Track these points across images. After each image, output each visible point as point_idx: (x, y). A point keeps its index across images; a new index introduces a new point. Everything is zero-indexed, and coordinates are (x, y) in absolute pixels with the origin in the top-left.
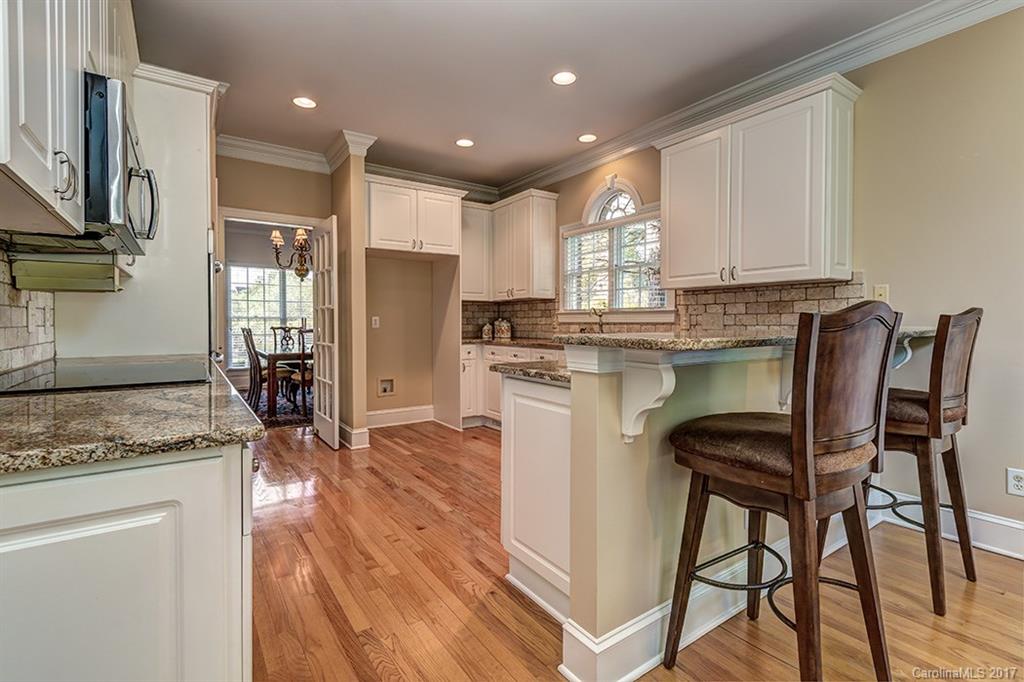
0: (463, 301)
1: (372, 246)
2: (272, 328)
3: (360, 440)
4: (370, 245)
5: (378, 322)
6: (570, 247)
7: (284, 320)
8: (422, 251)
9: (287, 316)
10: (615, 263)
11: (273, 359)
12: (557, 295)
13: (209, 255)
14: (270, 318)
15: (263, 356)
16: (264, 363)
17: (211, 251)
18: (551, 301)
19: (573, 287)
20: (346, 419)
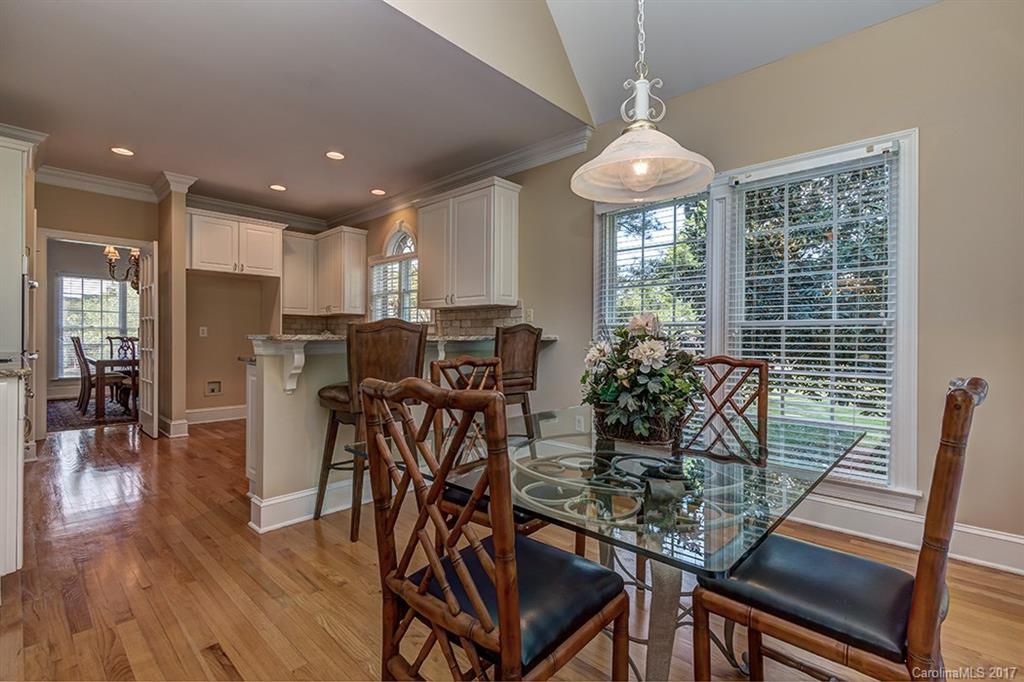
0: (284, 315)
1: (194, 267)
2: (108, 338)
3: (179, 429)
4: (191, 265)
5: (206, 331)
6: (377, 273)
7: (123, 330)
8: (244, 272)
9: (128, 326)
10: (403, 287)
11: (100, 365)
12: (366, 311)
13: (23, 276)
14: (108, 328)
15: (92, 362)
16: (93, 369)
17: (25, 272)
18: (362, 316)
19: (379, 304)
20: (165, 412)
